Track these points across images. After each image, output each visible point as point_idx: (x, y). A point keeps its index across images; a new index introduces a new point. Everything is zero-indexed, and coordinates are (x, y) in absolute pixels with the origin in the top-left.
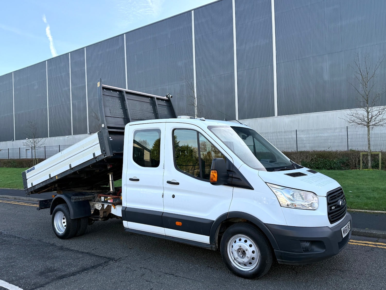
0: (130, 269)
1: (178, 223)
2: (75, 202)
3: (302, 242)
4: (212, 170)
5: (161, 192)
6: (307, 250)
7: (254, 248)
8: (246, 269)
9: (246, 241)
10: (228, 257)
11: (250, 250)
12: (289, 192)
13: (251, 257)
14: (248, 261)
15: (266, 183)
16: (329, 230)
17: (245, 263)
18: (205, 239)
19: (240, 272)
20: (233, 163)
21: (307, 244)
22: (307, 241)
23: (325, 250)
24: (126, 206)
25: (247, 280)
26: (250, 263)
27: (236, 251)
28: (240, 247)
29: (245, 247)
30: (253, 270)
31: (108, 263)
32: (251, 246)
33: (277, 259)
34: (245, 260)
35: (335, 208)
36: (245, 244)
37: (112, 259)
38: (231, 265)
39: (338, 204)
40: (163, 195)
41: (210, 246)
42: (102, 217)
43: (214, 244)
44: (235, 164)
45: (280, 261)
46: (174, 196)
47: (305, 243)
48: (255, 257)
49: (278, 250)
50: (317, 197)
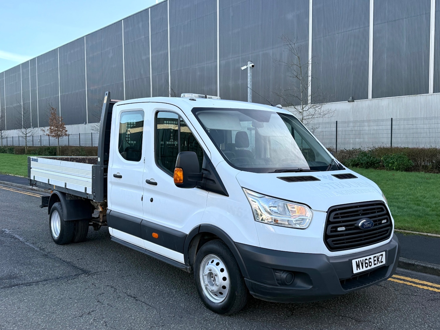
0: (95, 286)
1: (155, 235)
2: (71, 201)
3: (277, 272)
4: (176, 167)
5: (142, 193)
6: (283, 283)
7: (225, 274)
8: (217, 301)
9: (218, 264)
10: (199, 282)
11: (221, 275)
12: (267, 202)
13: (221, 285)
14: (218, 291)
15: (242, 187)
16: (326, 260)
17: (216, 292)
18: (179, 257)
19: (210, 303)
20: (210, 159)
21: (284, 276)
22: (284, 271)
23: (311, 287)
24: (110, 209)
25: (215, 315)
26: (221, 293)
27: (206, 275)
28: (210, 270)
29: (215, 271)
30: (221, 304)
31: (78, 276)
32: (222, 270)
33: (250, 292)
34: (215, 288)
35: (346, 230)
37: (86, 272)
38: (202, 293)
39: (356, 225)
40: (142, 197)
41: (185, 267)
42: (101, 221)
43: (189, 265)
44: (212, 161)
45: (253, 294)
46: (152, 200)
47: (282, 272)
48: (226, 286)
49: (249, 279)
50: (311, 210)
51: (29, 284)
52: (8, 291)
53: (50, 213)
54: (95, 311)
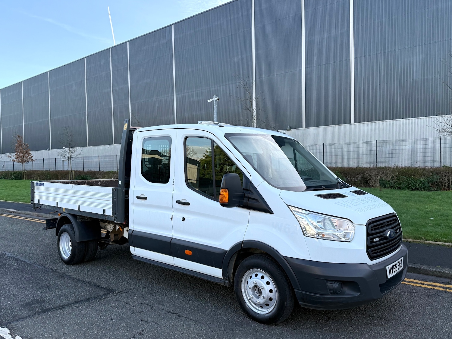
0: (129, 304)
1: (188, 252)
2: (82, 222)
3: (329, 282)
4: (222, 188)
5: (170, 213)
6: (334, 292)
7: (272, 286)
8: (262, 312)
9: (262, 277)
10: (241, 295)
11: (267, 288)
12: (315, 218)
13: (267, 297)
14: (264, 303)
15: (288, 205)
16: (368, 268)
17: (261, 304)
18: (217, 272)
19: (255, 315)
20: (251, 180)
21: (336, 285)
22: (335, 281)
23: (359, 294)
24: (133, 229)
25: (262, 325)
26: (267, 305)
27: (251, 288)
28: (256, 284)
29: (261, 284)
30: (270, 314)
31: (107, 296)
32: (268, 283)
33: (299, 302)
34: (261, 301)
35: (380, 240)
36: (262, 281)
37: (112, 291)
38: (246, 306)
39: (385, 235)
40: (172, 217)
41: (223, 281)
42: (112, 240)
43: (227, 279)
44: (253, 182)
45: (302, 304)
46: (183, 219)
47: (334, 283)
48: (273, 298)
49: (300, 290)
50: (353, 225)
51: (61, 307)
52: (44, 316)
53: (59, 235)
54: (145, 330)
